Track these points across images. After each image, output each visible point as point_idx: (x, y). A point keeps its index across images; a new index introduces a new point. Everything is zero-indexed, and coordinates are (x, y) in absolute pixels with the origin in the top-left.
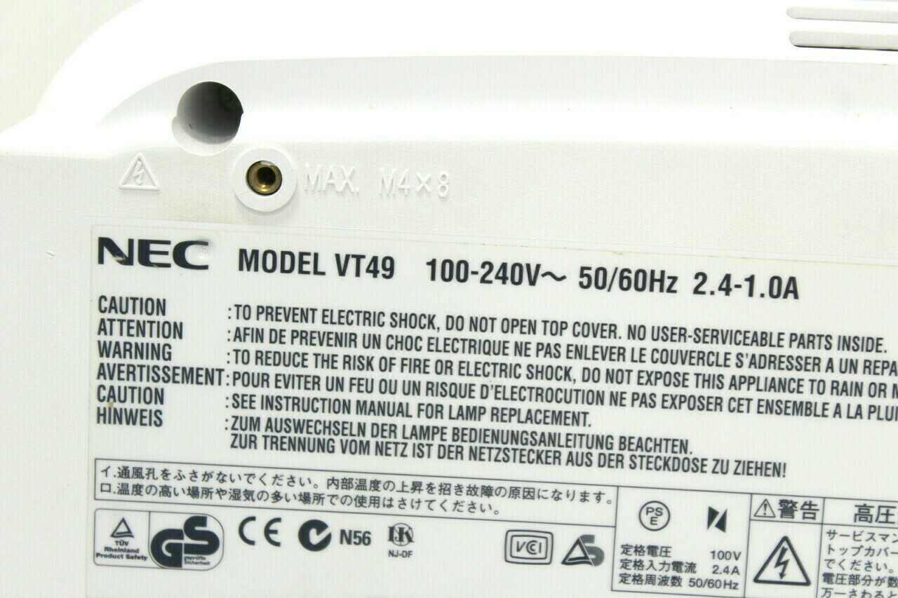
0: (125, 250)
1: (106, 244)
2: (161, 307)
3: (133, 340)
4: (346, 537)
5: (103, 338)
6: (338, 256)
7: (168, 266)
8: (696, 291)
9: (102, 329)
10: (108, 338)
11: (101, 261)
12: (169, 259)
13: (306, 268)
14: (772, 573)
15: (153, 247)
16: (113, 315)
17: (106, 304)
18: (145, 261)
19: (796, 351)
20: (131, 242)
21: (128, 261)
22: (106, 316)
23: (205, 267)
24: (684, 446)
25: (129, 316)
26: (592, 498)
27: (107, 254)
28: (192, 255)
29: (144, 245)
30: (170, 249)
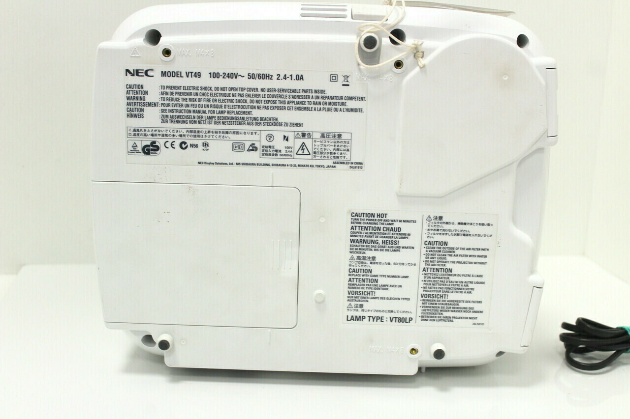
0: (132, 72)
1: (127, 71)
2: (142, 87)
3: (135, 96)
4: (192, 146)
5: (128, 95)
6: (186, 72)
7: (143, 76)
8: (278, 79)
9: (127, 93)
10: (129, 95)
11: (126, 75)
12: (143, 74)
13: (178, 75)
14: (300, 152)
15: (139, 71)
16: (130, 89)
17: (128, 86)
18: (137, 75)
19: (303, 94)
20: (134, 70)
21: (133, 75)
22: (128, 89)
23: (153, 76)
24: (277, 120)
25: (134, 89)
26: (254, 134)
27: (128, 73)
28: (149, 73)
29: (137, 71)
30: (144, 71)
